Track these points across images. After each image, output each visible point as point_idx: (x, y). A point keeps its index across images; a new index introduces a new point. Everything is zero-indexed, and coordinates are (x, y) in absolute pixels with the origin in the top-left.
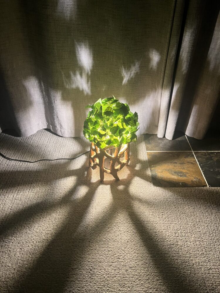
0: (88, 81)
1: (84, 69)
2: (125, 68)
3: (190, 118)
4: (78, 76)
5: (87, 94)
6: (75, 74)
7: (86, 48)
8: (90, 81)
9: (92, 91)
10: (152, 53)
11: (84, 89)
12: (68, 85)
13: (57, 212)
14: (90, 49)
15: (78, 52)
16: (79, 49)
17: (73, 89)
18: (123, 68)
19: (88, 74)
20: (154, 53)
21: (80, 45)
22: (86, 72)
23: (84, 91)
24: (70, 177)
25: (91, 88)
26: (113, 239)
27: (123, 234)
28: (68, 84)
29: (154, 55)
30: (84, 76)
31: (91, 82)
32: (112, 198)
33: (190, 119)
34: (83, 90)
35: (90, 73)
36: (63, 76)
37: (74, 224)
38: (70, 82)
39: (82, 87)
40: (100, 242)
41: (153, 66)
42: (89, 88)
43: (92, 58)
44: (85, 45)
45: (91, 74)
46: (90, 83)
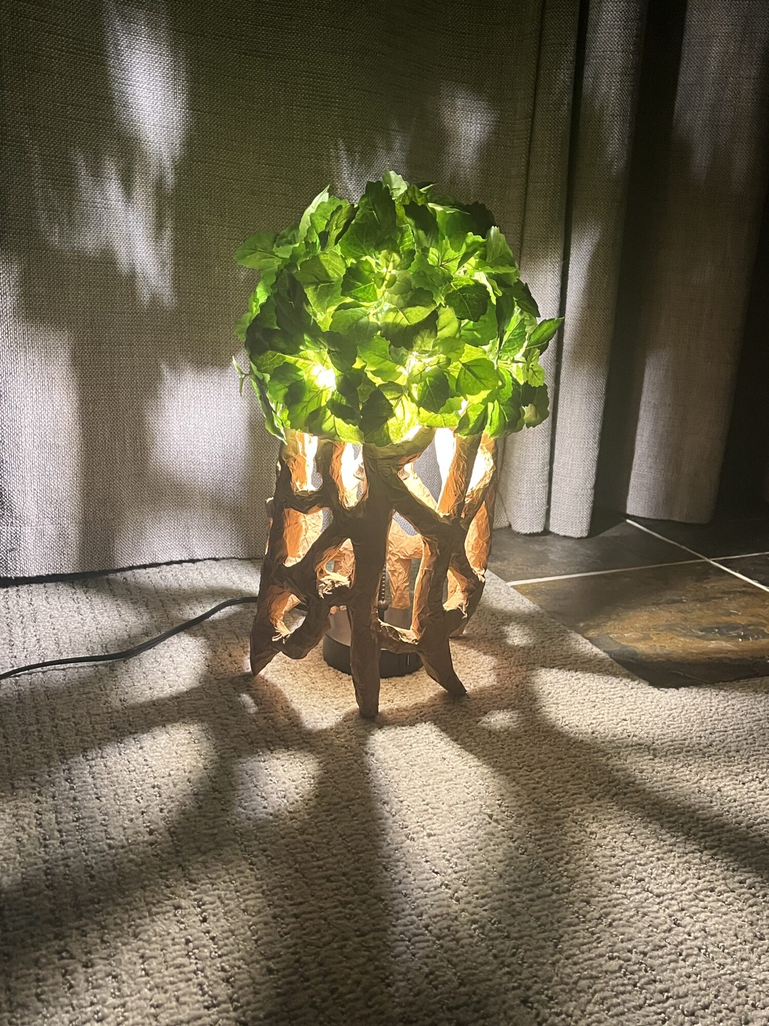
0: (159, 227)
1: (143, 155)
2: (350, 151)
3: (640, 424)
4: (114, 190)
5: (154, 299)
6: (97, 174)
7: (157, 39)
8: (169, 224)
9: (178, 282)
10: (453, 107)
11: (138, 270)
12: (61, 229)
13: (177, 907)
14: (174, 49)
15: (118, 53)
16: (124, 42)
17: (81, 258)
18: (343, 154)
19: (159, 185)
20: (459, 103)
21: (127, 19)
22: (153, 172)
23: (140, 283)
24: (157, 731)
25: (176, 264)
26: (662, 947)
27: (693, 909)
28: (61, 225)
29: (459, 114)
30: (141, 194)
31: (175, 229)
32: (485, 770)
33: (639, 431)
34: (132, 277)
35: (170, 179)
36: (38, 167)
37: (346, 939)
38: (70, 214)
39: (130, 253)
40: (598, 987)
41: (458, 165)
42: (163, 264)
43: (182, 98)
44: (153, 26)
45: (178, 185)
46: (168, 233)
